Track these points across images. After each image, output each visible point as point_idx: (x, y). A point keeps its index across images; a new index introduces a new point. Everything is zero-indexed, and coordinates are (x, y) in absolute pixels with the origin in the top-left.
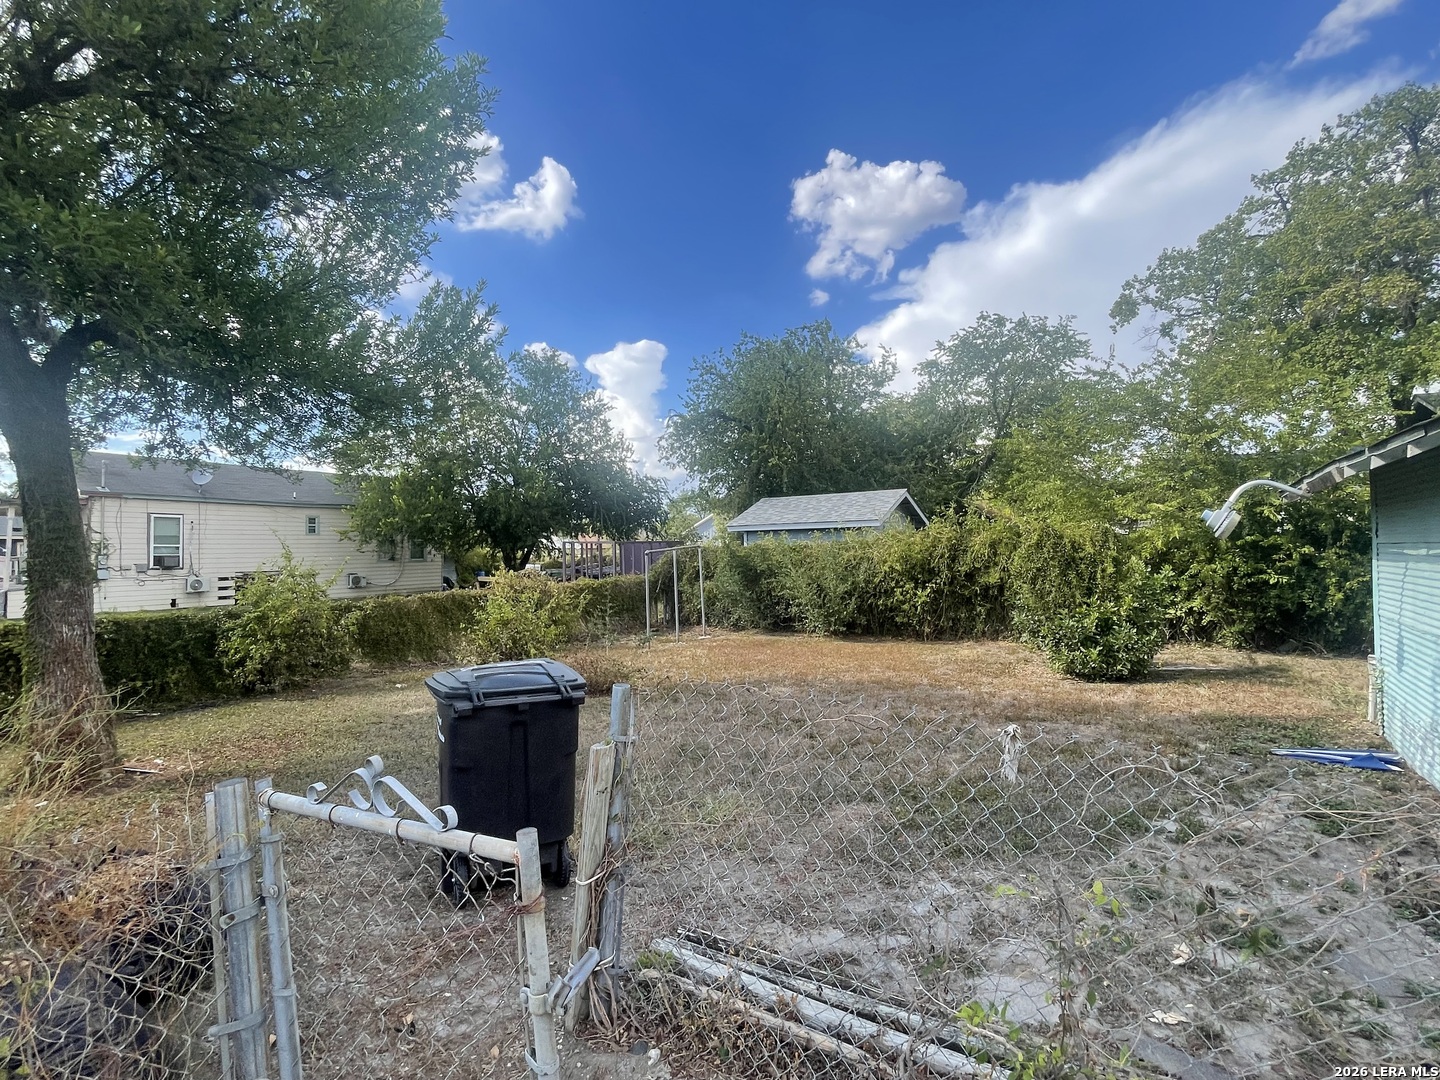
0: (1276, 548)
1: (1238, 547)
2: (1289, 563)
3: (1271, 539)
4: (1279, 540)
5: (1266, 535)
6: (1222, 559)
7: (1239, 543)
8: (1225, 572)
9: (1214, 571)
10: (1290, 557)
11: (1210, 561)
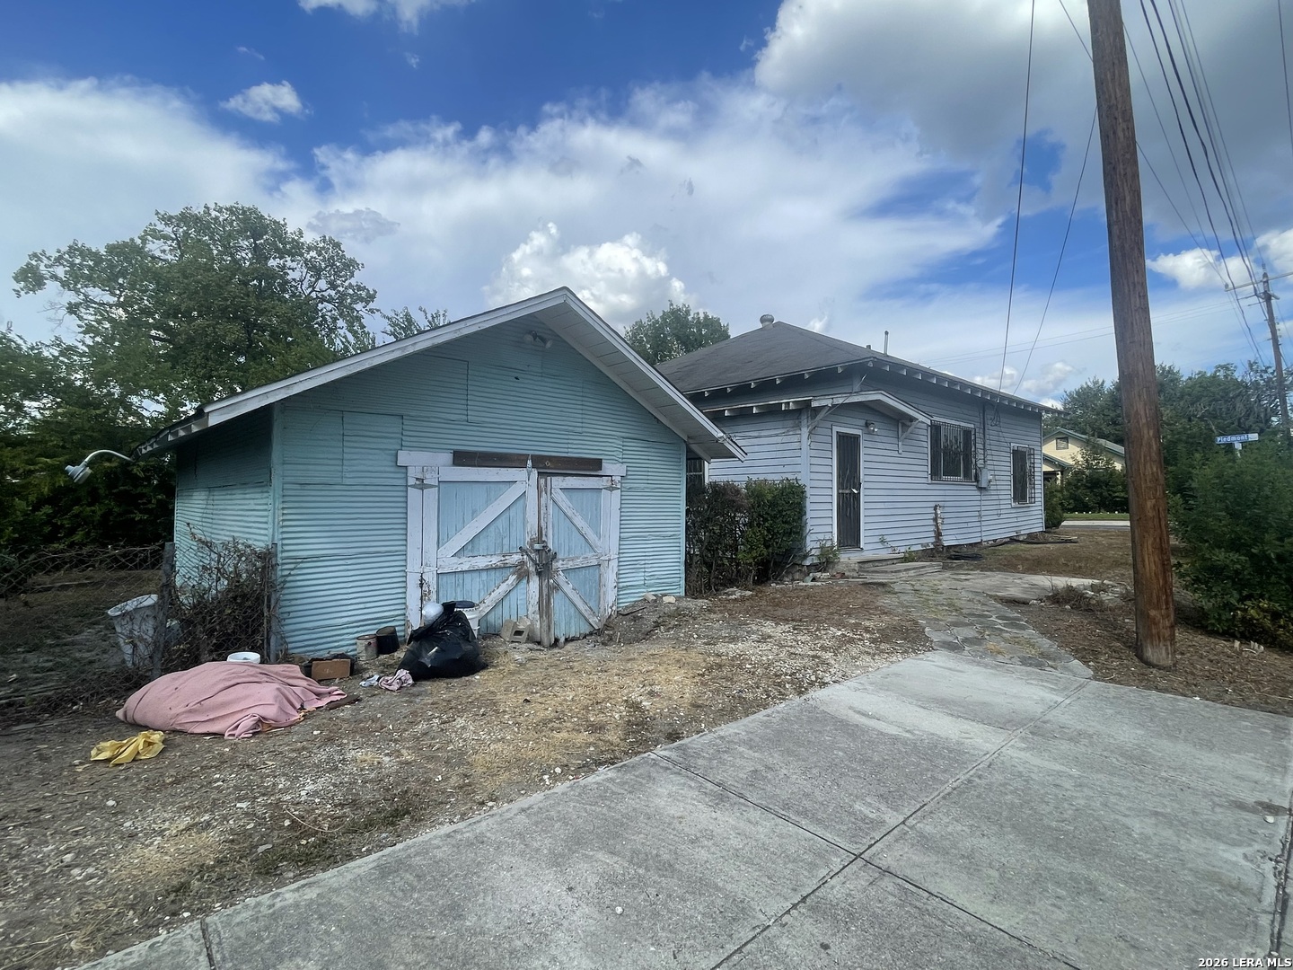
0: (142, 496)
1: (114, 494)
2: (150, 506)
3: (139, 490)
4: (144, 491)
5: (136, 487)
6: (100, 503)
7: (114, 491)
8: (101, 512)
9: (94, 512)
10: (150, 502)
11: (90, 505)
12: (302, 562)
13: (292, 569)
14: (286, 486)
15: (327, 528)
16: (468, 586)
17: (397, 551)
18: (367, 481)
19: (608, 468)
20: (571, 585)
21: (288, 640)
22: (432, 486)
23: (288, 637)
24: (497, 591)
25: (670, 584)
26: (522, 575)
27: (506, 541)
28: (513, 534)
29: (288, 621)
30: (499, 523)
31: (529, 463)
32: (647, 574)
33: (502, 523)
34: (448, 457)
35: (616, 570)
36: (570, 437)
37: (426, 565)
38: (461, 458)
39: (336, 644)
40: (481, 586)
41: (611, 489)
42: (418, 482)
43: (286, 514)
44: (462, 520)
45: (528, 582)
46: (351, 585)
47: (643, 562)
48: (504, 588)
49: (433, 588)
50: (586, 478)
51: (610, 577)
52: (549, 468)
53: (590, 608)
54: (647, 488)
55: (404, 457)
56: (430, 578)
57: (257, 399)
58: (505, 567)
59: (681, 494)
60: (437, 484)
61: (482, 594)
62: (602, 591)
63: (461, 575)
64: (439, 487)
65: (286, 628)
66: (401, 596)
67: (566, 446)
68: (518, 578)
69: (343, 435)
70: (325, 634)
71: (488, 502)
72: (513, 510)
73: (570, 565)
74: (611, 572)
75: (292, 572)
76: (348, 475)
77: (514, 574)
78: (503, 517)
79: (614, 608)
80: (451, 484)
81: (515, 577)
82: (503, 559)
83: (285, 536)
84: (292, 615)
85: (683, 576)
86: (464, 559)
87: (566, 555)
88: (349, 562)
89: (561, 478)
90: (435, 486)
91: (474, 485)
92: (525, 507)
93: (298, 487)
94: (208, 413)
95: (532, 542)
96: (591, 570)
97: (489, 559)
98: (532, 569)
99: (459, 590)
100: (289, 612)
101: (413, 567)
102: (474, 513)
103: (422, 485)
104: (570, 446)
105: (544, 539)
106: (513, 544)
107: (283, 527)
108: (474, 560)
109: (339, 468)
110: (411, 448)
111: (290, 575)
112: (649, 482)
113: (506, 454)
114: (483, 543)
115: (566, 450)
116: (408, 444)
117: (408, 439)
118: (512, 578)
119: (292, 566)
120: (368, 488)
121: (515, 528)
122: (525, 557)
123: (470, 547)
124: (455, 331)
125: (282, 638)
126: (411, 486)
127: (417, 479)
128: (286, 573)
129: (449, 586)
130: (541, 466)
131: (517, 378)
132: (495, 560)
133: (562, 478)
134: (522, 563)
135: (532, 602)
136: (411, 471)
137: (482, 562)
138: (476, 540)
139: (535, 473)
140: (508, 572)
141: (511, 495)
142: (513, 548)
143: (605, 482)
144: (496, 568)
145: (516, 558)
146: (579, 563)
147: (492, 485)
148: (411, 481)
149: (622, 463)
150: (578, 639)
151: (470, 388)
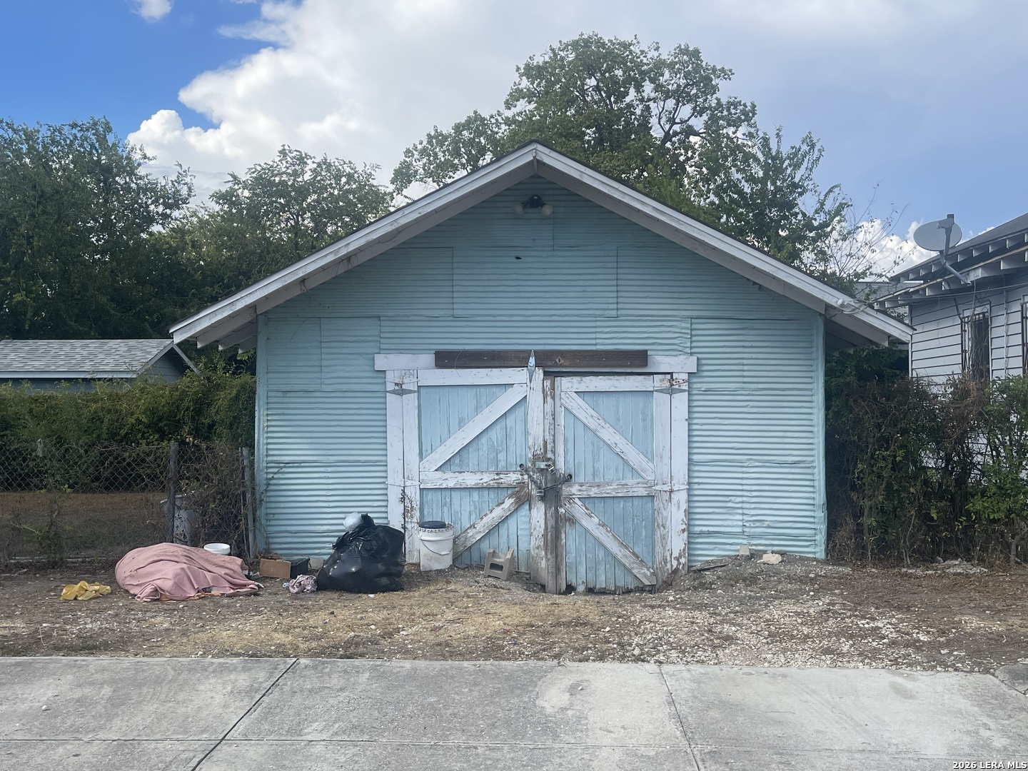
12: (284, 467)
13: (275, 473)
14: (270, 394)
15: (308, 435)
16: (456, 506)
17: (377, 461)
18: (345, 387)
19: (661, 362)
20: (596, 520)
21: (271, 540)
22: (410, 392)
23: (273, 538)
24: (490, 516)
25: (796, 538)
26: (522, 499)
27: (501, 456)
28: (512, 448)
29: (273, 523)
30: (493, 434)
31: (532, 361)
32: (746, 518)
33: (495, 435)
34: (429, 359)
35: (684, 506)
36: (599, 324)
37: (408, 478)
38: (445, 359)
39: (318, 551)
40: (472, 508)
41: (671, 391)
42: (397, 388)
43: (271, 420)
44: (447, 430)
45: (530, 509)
46: (331, 493)
47: (740, 499)
48: (498, 513)
49: (416, 504)
50: (623, 377)
51: (675, 516)
52: (561, 366)
53: (634, 554)
54: (743, 389)
55: (381, 362)
56: (413, 493)
57: (208, 318)
58: (499, 488)
59: (814, 398)
60: (416, 389)
61: (473, 517)
62: (658, 534)
63: (448, 493)
64: (418, 392)
65: (270, 529)
66: (383, 509)
67: (593, 336)
68: (516, 502)
69: (321, 342)
70: (307, 540)
71: (478, 410)
72: (510, 420)
73: (594, 492)
74: (674, 509)
75: (276, 476)
76: (326, 382)
77: (510, 496)
78: (498, 427)
79: (683, 560)
80: (434, 389)
81: (512, 500)
82: (496, 477)
83: (269, 441)
84: (276, 517)
85: (823, 527)
86: (449, 475)
87: (590, 478)
88: (330, 469)
89: (576, 379)
90: (414, 392)
91: (460, 390)
92: (526, 415)
93: (281, 394)
94: (172, 333)
95: (536, 458)
96: (636, 502)
97: (478, 476)
98: (534, 492)
99: (446, 509)
100: (274, 514)
101: (394, 478)
102: (462, 422)
103: (401, 391)
104: (598, 336)
105: (549, 455)
106: (512, 460)
107: (267, 432)
108: (460, 477)
109: (318, 375)
110: (389, 351)
111: (273, 478)
112: (745, 380)
113: (500, 352)
114: (472, 458)
115: (594, 342)
116: (387, 347)
117: (387, 341)
118: (509, 502)
119: (276, 470)
120: (347, 394)
121: (513, 441)
122: (526, 477)
123: (457, 461)
124: (391, 224)
125: (267, 538)
126: (389, 392)
127: (396, 384)
128: (270, 476)
129: (434, 505)
130: (549, 363)
131: (518, 258)
132: (487, 478)
133: (579, 378)
134: (522, 485)
135: (535, 533)
136: (389, 375)
137: (471, 480)
138: (464, 453)
139: (539, 374)
140: (505, 493)
141: (507, 401)
142: (511, 465)
143: (658, 382)
144: (489, 488)
145: (513, 478)
146: (610, 490)
147: (482, 390)
148: (390, 387)
149: (691, 354)
150: (614, 593)
151: (455, 277)
